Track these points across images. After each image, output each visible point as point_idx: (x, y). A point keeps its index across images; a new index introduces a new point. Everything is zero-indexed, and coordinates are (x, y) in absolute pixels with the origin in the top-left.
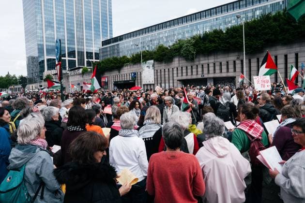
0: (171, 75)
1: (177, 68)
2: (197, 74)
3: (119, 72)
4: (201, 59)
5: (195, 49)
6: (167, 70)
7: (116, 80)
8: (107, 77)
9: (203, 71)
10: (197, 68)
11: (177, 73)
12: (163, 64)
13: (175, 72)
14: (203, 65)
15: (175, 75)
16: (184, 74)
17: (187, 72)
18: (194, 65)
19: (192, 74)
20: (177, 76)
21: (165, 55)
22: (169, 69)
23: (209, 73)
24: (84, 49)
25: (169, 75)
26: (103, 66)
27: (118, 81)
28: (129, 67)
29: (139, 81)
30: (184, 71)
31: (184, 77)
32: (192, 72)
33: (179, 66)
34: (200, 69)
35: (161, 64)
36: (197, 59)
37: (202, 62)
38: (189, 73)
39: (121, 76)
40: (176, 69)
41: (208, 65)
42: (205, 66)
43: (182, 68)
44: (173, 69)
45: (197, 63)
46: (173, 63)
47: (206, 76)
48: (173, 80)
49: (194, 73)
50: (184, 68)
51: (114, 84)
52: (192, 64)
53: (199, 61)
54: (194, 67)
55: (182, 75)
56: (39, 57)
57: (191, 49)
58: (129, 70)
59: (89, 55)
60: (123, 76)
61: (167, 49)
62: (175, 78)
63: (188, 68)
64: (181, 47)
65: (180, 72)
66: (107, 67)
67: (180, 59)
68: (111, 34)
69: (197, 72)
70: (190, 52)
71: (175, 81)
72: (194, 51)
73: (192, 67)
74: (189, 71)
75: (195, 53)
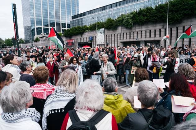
0: (116, 39)
1: (120, 34)
2: (134, 38)
3: (82, 37)
4: (137, 28)
5: (132, 21)
6: (113, 35)
7: (80, 42)
8: (74, 39)
9: (138, 36)
10: (134, 34)
11: (120, 37)
12: (111, 31)
13: (119, 36)
14: (138, 32)
15: (119, 39)
16: (125, 38)
17: (127, 37)
18: (131, 32)
19: (130, 38)
20: (120, 39)
21: (112, 25)
22: (114, 35)
23: (142, 37)
24: (60, 21)
25: (114, 38)
26: (71, 32)
27: (81, 42)
28: (88, 33)
29: (95, 42)
30: (125, 36)
31: (125, 40)
32: (130, 37)
33: (121, 32)
34: (136, 35)
35: (109, 31)
36: (134, 28)
37: (137, 30)
38: (128, 38)
39: (83, 39)
40: (119, 34)
41: (142, 32)
42: (139, 33)
43: (123, 34)
44: (117, 34)
45: (134, 30)
46: (118, 30)
47: (140, 40)
48: (117, 42)
49: (132, 37)
50: (125, 34)
51: (78, 44)
52: (131, 31)
53: (135, 29)
54: (132, 33)
55: (123, 39)
56: (31, 26)
57: (130, 20)
58: (88, 35)
59: (63, 25)
60: (84, 38)
61: (113, 20)
62: (119, 41)
63: (128, 34)
64: (123, 19)
65: (122, 36)
66: (73, 33)
67: (122, 28)
68: (78, 11)
69: (134, 36)
70: (129, 23)
71: (119, 43)
72: (132, 22)
73: (130, 33)
74: (128, 36)
75: (132, 23)
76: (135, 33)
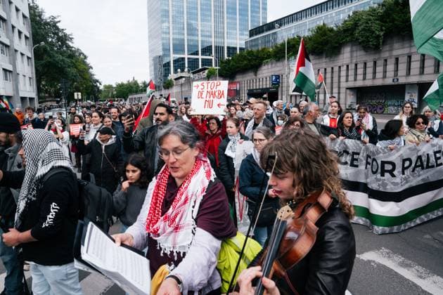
0: (336, 79)
1: (348, 66)
2: (385, 77)
3: (256, 75)
4: (396, 45)
5: (382, 26)
6: (329, 70)
7: (251, 88)
8: (239, 82)
9: (396, 70)
10: (385, 65)
11: (347, 76)
12: (324, 60)
13: (343, 73)
14: (397, 59)
15: (343, 79)
16: (360, 77)
17: (365, 74)
18: (379, 59)
19: (374, 78)
20: (347, 81)
21: (326, 43)
22: (332, 68)
23: (408, 73)
24: (224, 43)
25: (332, 78)
26: (233, 65)
27: (253, 90)
28: (270, 66)
29: (284, 89)
30: (360, 71)
31: (360, 83)
32: (375, 73)
33: (351, 63)
34: (391, 67)
35: (319, 59)
36: (387, 48)
37: (395, 53)
38: (369, 76)
39: (258, 80)
40: (345, 67)
41: (410, 57)
42: (403, 60)
43: (356, 65)
44: (340, 67)
45: (385, 55)
46: (341, 56)
47: (402, 80)
48: (339, 88)
49: (379, 75)
50: (360, 66)
51: (248, 94)
52: (376, 56)
53: (391, 50)
54: (380, 63)
55: (355, 80)
57: (375, 26)
58: (270, 70)
59: (231, 51)
60: (261, 79)
61: (331, 30)
62: (344, 85)
63: (368, 65)
64: (356, 25)
65: (351, 72)
66: (238, 67)
67: (354, 48)
68: (265, 18)
69: (385, 72)
70: (373, 32)
71: (343, 90)
72: (382, 30)
73: (375, 63)
74: (370, 70)
75: (382, 33)
76: (388, 63)
